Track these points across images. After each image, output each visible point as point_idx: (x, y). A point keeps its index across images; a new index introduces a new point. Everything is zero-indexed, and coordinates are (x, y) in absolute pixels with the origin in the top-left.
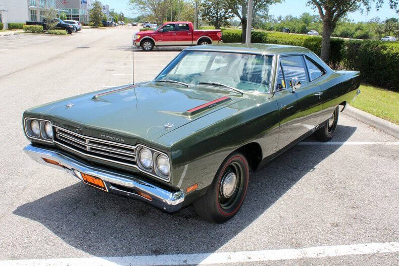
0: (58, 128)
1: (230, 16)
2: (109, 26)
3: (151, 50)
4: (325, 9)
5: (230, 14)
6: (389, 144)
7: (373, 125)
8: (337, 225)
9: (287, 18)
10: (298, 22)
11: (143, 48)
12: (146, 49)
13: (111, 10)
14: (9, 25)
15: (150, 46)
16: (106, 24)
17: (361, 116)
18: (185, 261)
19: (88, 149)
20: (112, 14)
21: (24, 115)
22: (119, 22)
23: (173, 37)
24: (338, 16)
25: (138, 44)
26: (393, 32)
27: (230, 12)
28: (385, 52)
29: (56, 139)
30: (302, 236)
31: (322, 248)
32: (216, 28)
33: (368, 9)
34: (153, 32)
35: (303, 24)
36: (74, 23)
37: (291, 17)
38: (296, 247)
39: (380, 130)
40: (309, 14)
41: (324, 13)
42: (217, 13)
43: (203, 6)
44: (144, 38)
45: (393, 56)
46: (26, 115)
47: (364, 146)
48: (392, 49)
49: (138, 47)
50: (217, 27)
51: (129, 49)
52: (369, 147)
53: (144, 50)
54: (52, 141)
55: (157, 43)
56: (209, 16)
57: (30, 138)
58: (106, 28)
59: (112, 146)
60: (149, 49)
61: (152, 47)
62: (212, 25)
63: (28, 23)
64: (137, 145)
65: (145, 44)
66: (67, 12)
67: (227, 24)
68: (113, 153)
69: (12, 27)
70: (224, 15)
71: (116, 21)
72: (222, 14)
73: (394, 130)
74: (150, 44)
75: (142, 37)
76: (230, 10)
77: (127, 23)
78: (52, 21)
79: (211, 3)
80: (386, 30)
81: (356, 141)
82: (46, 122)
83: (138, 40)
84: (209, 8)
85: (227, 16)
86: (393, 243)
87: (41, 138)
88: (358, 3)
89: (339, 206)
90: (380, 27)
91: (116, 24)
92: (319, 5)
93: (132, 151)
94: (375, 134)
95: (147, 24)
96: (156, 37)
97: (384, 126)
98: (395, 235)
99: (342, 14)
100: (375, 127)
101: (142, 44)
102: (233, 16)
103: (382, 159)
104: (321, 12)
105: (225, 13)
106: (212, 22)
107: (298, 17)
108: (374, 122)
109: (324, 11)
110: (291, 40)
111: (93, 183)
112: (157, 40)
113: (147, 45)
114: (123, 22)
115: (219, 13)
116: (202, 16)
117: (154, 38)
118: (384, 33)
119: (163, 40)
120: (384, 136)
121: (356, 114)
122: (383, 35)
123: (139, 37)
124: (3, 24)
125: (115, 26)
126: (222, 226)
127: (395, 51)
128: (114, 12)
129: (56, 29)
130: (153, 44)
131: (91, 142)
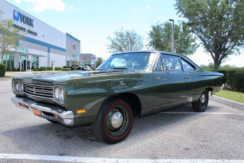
4: (214, 53)
8: (188, 149)
14: (56, 68)
17: (227, 102)
18: (75, 160)
19: (34, 93)
24: (223, 57)
29: (25, 91)
30: (160, 153)
31: (171, 160)
33: (239, 53)
36: (87, 67)
38: (153, 159)
39: (238, 108)
41: (214, 56)
47: (224, 115)
52: (228, 115)
54: (23, 93)
57: (15, 93)
63: (64, 67)
66: (85, 63)
69: (57, 69)
76: (167, 60)
78: (76, 66)
86: (224, 160)
87: (19, 92)
89: (194, 140)
92: (211, 52)
97: (240, 105)
98: (227, 156)
99: (224, 56)
102: (168, 63)
103: (234, 120)
104: (212, 55)
107: (207, 66)
108: (235, 104)
109: (214, 55)
121: (225, 101)
124: (53, 68)
129: (77, 70)
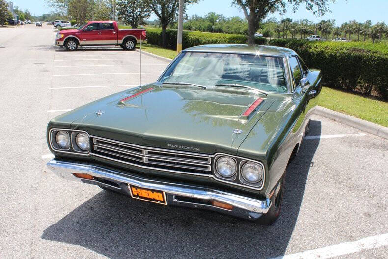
0: (96, 138)
1: (146, 15)
2: (15, 24)
3: (76, 50)
5: (146, 13)
6: (356, 135)
7: (333, 118)
8: (369, 215)
9: (193, 17)
10: (203, 21)
11: (67, 47)
12: (71, 48)
13: (15, 7)
15: (75, 46)
16: (12, 23)
19: (145, 160)
20: (16, 11)
21: (48, 126)
22: (26, 20)
23: (97, 36)
25: (62, 43)
26: (290, 31)
27: (146, 11)
28: (311, 51)
29: (92, 150)
31: (372, 238)
32: (133, 28)
33: (284, 11)
34: (76, 31)
35: (209, 23)
37: (196, 16)
38: (351, 240)
39: (341, 123)
40: (214, 13)
42: (133, 13)
43: (119, 5)
44: (69, 37)
45: (318, 54)
46: (51, 125)
47: (338, 138)
48: (317, 48)
49: (62, 46)
50: (134, 26)
51: (50, 49)
52: (343, 139)
53: (68, 50)
54: (88, 154)
55: (81, 43)
56: (126, 15)
57: (55, 152)
58: (12, 26)
59: (178, 156)
60: (73, 48)
61: (77, 47)
62: (129, 24)
64: (216, 154)
65: (69, 44)
67: (144, 23)
68: (178, 164)
70: (140, 15)
71: (22, 20)
72: (138, 13)
73: (355, 122)
74: (74, 43)
75: (66, 36)
77: (32, 21)
79: (126, 2)
80: (284, 29)
81: (328, 134)
82: (79, 133)
83: (61, 40)
84: (125, 7)
85: (143, 15)
87: (71, 150)
88: (277, 5)
90: (279, 27)
91: (23, 22)
92: (244, 7)
93: (206, 160)
94: (338, 126)
95: (58, 23)
96: (80, 36)
97: (344, 119)
100: (335, 120)
101: (66, 44)
104: (246, 13)
105: (141, 12)
106: (128, 21)
107: (203, 17)
108: (334, 116)
109: (249, 12)
110: (214, 39)
111: (148, 197)
112: (81, 39)
113: (71, 44)
114: (30, 21)
115: (135, 13)
116: (119, 15)
117: (79, 38)
118: (282, 32)
119: (87, 39)
120: (348, 129)
122: (281, 33)
123: (62, 36)
125: (22, 24)
126: (272, 227)
127: (320, 49)
128: (18, 9)
130: (77, 43)
131: (149, 153)
